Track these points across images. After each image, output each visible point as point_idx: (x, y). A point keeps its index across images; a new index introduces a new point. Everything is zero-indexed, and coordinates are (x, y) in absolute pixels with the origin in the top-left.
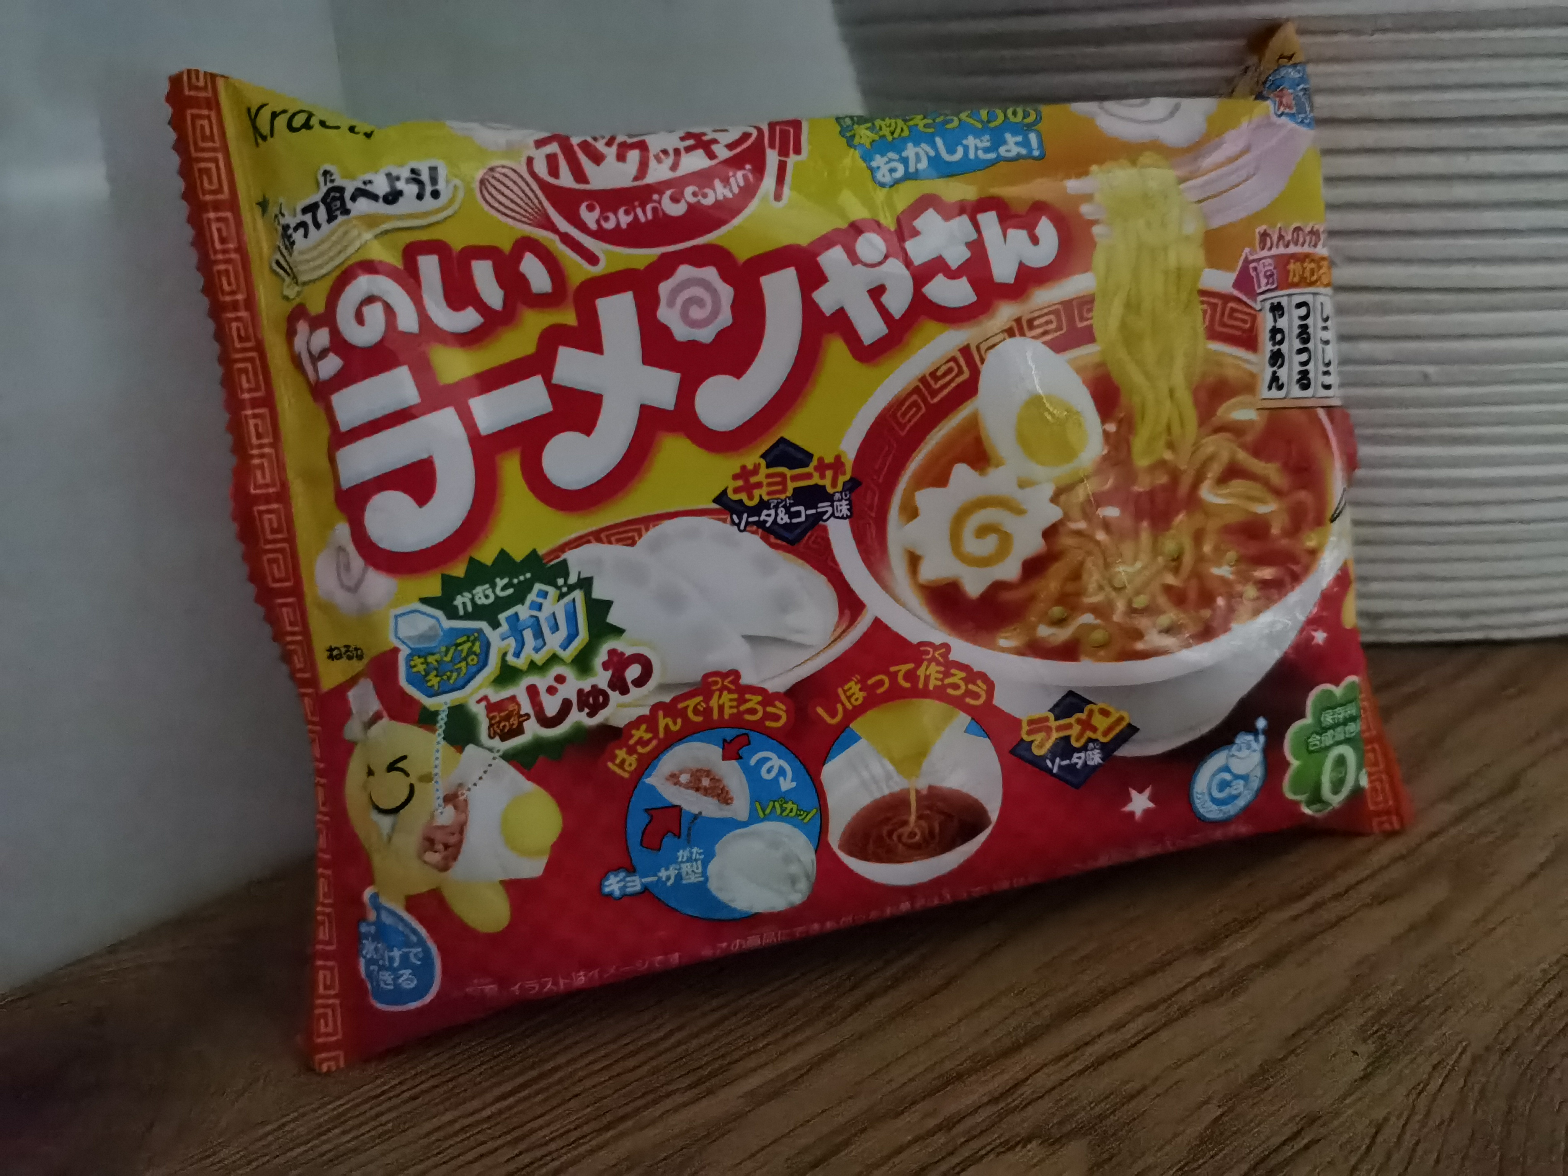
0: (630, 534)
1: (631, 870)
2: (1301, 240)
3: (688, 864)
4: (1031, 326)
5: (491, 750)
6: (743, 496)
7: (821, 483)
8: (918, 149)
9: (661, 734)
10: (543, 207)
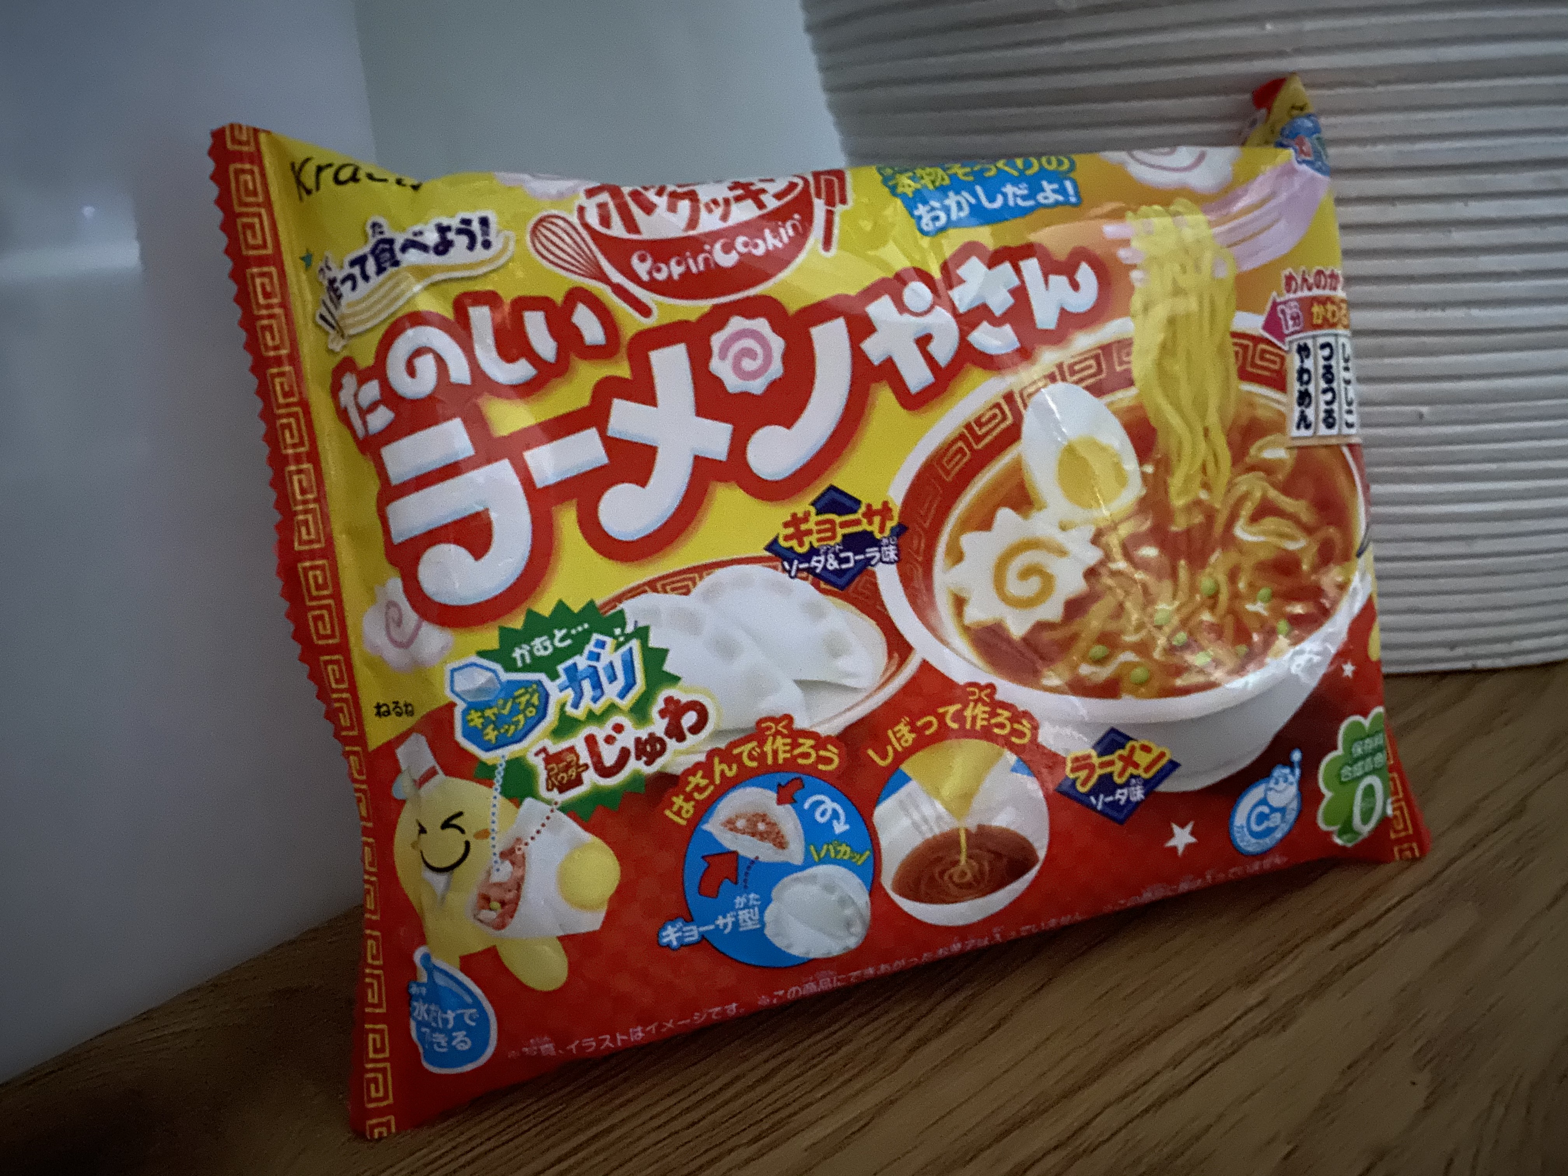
0: (686, 583)
1: (689, 919)
2: (1323, 283)
3: (746, 911)
4: (1073, 373)
5: (548, 802)
6: (794, 543)
7: (869, 528)
8: (959, 198)
9: (718, 781)
10: (595, 257)
